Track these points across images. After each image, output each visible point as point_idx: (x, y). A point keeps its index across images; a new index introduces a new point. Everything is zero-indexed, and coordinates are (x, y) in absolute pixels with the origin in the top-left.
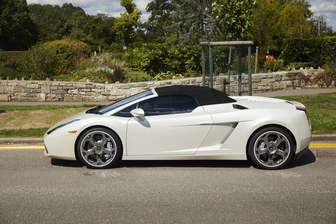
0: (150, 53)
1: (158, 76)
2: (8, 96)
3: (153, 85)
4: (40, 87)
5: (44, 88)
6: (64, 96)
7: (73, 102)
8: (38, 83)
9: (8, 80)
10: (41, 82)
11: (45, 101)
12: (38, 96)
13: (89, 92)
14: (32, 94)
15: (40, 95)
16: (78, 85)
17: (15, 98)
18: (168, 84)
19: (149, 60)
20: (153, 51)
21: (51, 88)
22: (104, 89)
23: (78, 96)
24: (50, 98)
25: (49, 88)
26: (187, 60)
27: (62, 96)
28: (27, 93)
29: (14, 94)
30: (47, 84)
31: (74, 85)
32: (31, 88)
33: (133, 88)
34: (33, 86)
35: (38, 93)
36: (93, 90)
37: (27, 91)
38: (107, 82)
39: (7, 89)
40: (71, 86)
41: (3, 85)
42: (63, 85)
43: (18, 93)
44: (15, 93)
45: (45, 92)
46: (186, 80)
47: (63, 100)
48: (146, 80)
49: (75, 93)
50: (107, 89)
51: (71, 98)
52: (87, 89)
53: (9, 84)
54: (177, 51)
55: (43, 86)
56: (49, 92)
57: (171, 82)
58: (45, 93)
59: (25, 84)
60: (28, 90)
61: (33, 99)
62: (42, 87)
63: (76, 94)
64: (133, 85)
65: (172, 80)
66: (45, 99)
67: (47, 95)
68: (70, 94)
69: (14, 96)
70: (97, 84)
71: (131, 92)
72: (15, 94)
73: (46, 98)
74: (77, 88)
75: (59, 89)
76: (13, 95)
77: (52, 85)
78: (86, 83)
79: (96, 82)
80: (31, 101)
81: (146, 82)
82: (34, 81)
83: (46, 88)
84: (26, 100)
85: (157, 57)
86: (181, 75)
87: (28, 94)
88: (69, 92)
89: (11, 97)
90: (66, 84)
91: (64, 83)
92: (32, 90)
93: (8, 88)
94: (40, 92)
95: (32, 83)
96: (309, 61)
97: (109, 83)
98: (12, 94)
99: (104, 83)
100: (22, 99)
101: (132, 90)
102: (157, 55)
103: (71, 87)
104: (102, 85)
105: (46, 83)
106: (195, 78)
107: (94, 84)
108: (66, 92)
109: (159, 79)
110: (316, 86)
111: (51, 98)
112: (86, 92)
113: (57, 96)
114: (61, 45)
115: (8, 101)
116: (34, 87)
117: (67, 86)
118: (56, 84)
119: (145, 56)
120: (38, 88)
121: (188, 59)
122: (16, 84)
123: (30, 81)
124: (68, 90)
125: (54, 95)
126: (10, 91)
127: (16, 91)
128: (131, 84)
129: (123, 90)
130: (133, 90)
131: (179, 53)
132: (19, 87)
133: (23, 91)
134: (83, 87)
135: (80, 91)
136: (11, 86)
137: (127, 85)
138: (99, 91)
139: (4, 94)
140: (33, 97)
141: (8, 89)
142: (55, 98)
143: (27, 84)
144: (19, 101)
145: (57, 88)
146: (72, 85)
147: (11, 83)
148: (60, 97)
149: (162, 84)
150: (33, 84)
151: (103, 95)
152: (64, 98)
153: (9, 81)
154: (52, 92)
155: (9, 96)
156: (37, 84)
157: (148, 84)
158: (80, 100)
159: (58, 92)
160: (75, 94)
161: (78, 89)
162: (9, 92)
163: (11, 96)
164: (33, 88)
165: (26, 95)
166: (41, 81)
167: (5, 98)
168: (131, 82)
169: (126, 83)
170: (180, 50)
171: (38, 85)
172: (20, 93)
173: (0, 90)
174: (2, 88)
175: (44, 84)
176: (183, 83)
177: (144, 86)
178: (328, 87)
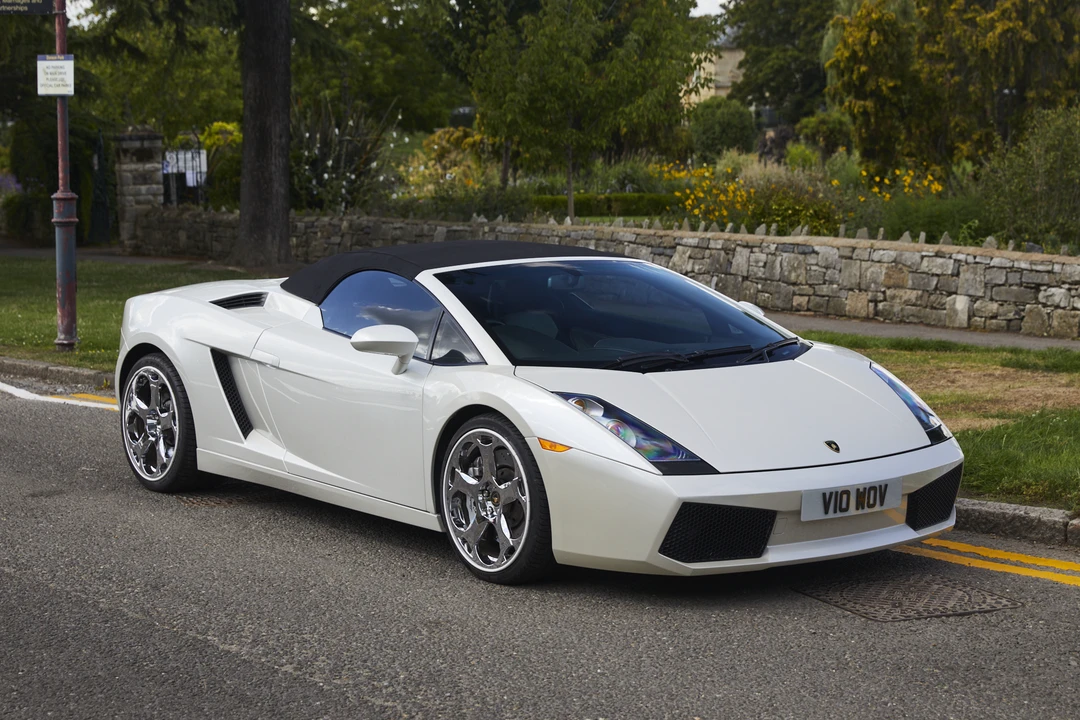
2: (869, 301)
4: (956, 272)
5: (968, 275)
6: (1023, 310)
7: (1049, 336)
8: (954, 256)
9: (879, 241)
10: (963, 253)
11: (965, 325)
12: (948, 307)
14: (932, 298)
15: (954, 303)
16: (1068, 269)
17: (887, 307)
21: (988, 277)
23: (1066, 315)
24: (980, 314)
25: (982, 277)
27: (1017, 313)
28: (920, 292)
29: (884, 292)
30: (977, 260)
31: (1057, 268)
32: (933, 275)
34: (937, 266)
35: (950, 294)
37: (919, 285)
39: (868, 275)
40: (1049, 272)
41: (859, 257)
42: (1023, 265)
43: (897, 292)
44: (889, 288)
45: (971, 292)
47: (1021, 329)
49: (1057, 299)
51: (1044, 321)
53: (876, 256)
55: (965, 267)
58: (970, 296)
59: (917, 257)
60: (924, 279)
61: (934, 316)
62: (964, 271)
63: (1062, 305)
66: (966, 318)
67: (975, 302)
68: (1045, 305)
69: (885, 300)
72: (888, 292)
73: (972, 314)
74: (1064, 283)
75: (1010, 281)
76: (881, 297)
77: (992, 264)
80: (928, 325)
82: (943, 248)
83: (972, 276)
84: (916, 320)
87: (921, 296)
88: (1041, 295)
89: (876, 306)
90: (1031, 263)
91: (1025, 260)
92: (934, 281)
93: (872, 269)
94: (954, 290)
95: (938, 255)
98: (879, 294)
100: (905, 313)
103: (1046, 278)
105: (975, 257)
108: (1030, 294)
111: (986, 318)
113: (1001, 310)
115: (867, 319)
116: (939, 272)
117: (1037, 271)
118: (1003, 260)
120: (952, 275)
122: (893, 254)
123: (937, 248)
124: (1037, 287)
125: (994, 306)
126: (875, 282)
127: (892, 282)
132: (900, 266)
133: (910, 282)
135: (1073, 292)
136: (879, 262)
139: (860, 290)
140: (935, 308)
141: (873, 272)
142: (994, 317)
143: (923, 257)
144: (896, 323)
145: (1004, 278)
146: (1050, 268)
147: (881, 252)
148: (1011, 315)
150: (940, 261)
152: (1022, 319)
153: (881, 243)
154: (989, 294)
155: (871, 301)
156: (950, 258)
158: (1072, 330)
159: (1007, 292)
160: (1057, 307)
161: (1067, 286)
162: (873, 285)
163: (875, 302)
164: (937, 275)
165: (917, 299)
166: (958, 248)
167: (860, 305)
171: (952, 261)
172: (901, 292)
173: (850, 276)
174: (855, 269)
175: (970, 259)
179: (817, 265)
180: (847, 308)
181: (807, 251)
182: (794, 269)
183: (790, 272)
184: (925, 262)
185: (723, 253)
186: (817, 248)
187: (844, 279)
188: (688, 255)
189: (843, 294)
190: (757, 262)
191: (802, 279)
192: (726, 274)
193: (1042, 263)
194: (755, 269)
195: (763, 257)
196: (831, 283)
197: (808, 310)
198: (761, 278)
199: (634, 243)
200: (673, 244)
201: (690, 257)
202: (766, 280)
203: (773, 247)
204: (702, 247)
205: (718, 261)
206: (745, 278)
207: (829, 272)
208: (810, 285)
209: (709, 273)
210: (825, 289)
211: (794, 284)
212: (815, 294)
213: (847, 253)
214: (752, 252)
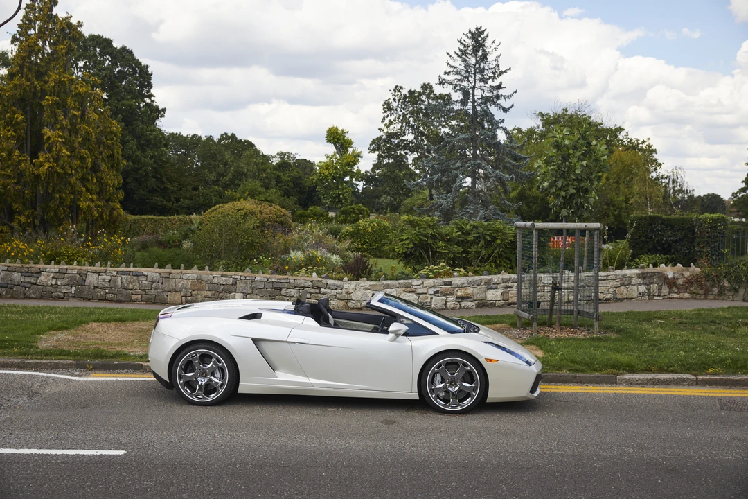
0: (413, 232)
1: (425, 271)
2: (182, 296)
3: (421, 286)
4: (235, 283)
5: (242, 284)
9: (182, 270)
10: (238, 275)
12: (231, 298)
13: (316, 293)
14: (221, 294)
15: (235, 296)
16: (298, 282)
17: (194, 299)
18: (445, 285)
19: (412, 243)
20: (417, 229)
21: (253, 285)
22: (341, 289)
25: (250, 285)
26: (471, 244)
28: (213, 292)
29: (191, 292)
30: (247, 278)
31: (292, 281)
32: (221, 285)
33: (389, 290)
34: (223, 281)
35: (231, 292)
36: (322, 290)
37: (213, 289)
38: (346, 279)
39: (180, 285)
40: (287, 283)
41: (174, 277)
42: (273, 280)
43: (199, 292)
44: (194, 291)
46: (475, 279)
48: (408, 277)
49: (292, 294)
50: (345, 290)
52: (313, 288)
53: (184, 277)
54: (455, 230)
55: (240, 281)
56: (251, 292)
57: (451, 282)
58: (244, 293)
59: (211, 277)
60: (215, 286)
62: (239, 283)
63: (295, 296)
64: (388, 285)
65: (453, 279)
67: (246, 296)
68: (285, 296)
69: (192, 296)
70: (330, 282)
74: (296, 287)
75: (266, 287)
76: (190, 295)
77: (256, 280)
78: (311, 279)
79: (328, 277)
81: (410, 281)
82: (226, 273)
83: (244, 285)
85: (425, 239)
86: (462, 270)
87: (214, 294)
88: (283, 292)
89: (186, 299)
90: (278, 279)
91: (275, 278)
92: (222, 287)
93: (182, 282)
94: (234, 291)
95: (222, 276)
96: (674, 253)
97: (348, 280)
98: (188, 293)
99: (341, 279)
102: (425, 236)
103: (286, 285)
104: (338, 283)
105: (245, 277)
106: (490, 277)
107: (325, 281)
108: (278, 292)
109: (427, 277)
110: (686, 295)
112: (311, 293)
114: (243, 209)
116: (225, 283)
117: (281, 283)
118: (262, 278)
119: (405, 237)
120: (232, 285)
121: (473, 243)
122: (196, 276)
123: (219, 273)
124: (281, 289)
125: (258, 298)
126: (185, 288)
127: (196, 288)
128: (385, 282)
129: (373, 293)
131: (459, 233)
132: (200, 281)
133: (207, 288)
134: (306, 284)
135: (301, 291)
136: (187, 279)
137: (379, 285)
138: (334, 292)
139: (176, 292)
140: (223, 299)
141: (183, 284)
143: (214, 277)
145: (263, 286)
146: (288, 281)
147: (188, 275)
149: (438, 284)
150: (224, 278)
151: (339, 299)
153: (184, 271)
154: (254, 292)
156: (231, 277)
157: (413, 284)
159: (265, 291)
160: (293, 297)
161: (298, 288)
162: (183, 290)
163: (186, 297)
164: (223, 285)
165: (212, 295)
166: (237, 273)
167: (176, 298)
168: (386, 279)
169: (376, 281)
170: (460, 229)
171: (232, 279)
172: (203, 292)
173: (169, 285)
174: (172, 282)
175: (243, 278)
176: (471, 284)
177: (407, 287)
178: (706, 299)
179: (146, 281)
180: (168, 300)
181: (138, 275)
182: (130, 282)
183: (128, 284)
184: (215, 279)
185: (78, 276)
186: (145, 273)
187: (165, 286)
188: (51, 276)
189: (165, 294)
190: (104, 279)
191: (137, 286)
192: (82, 285)
193: (284, 279)
194: (103, 283)
195: (109, 277)
196: (156, 289)
197: (142, 301)
198: (107, 287)
199: (7, 271)
200: (39, 271)
201: (53, 277)
202: (111, 288)
203: (115, 273)
204: (62, 273)
205: (75, 279)
206: (95, 287)
207: (155, 284)
208: (142, 290)
209: (68, 285)
210: (153, 291)
211: (130, 290)
212: (146, 294)
213: (166, 275)
214: (99, 275)
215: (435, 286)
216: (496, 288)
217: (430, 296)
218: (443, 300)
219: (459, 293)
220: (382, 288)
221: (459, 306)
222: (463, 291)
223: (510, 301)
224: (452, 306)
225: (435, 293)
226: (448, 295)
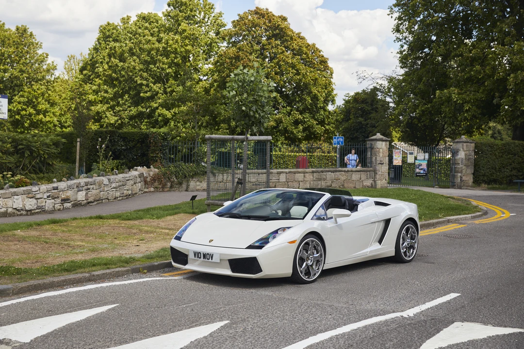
3: (38, 192)
18: (54, 190)
33: (16, 197)
46: (70, 184)
57: (57, 187)
71: (14, 204)
101: (15, 200)
110: (152, 189)
129: (3, 200)
130: (17, 199)
137: (9, 193)
149: (49, 189)
176: (70, 188)
177: (29, 194)
178: (163, 191)
215: (48, 191)
216: (82, 191)
217: (45, 200)
218: (53, 203)
219: (63, 197)
220: (10, 196)
221: (62, 207)
222: (65, 194)
223: (89, 201)
224: (59, 207)
225: (48, 197)
226: (56, 198)
